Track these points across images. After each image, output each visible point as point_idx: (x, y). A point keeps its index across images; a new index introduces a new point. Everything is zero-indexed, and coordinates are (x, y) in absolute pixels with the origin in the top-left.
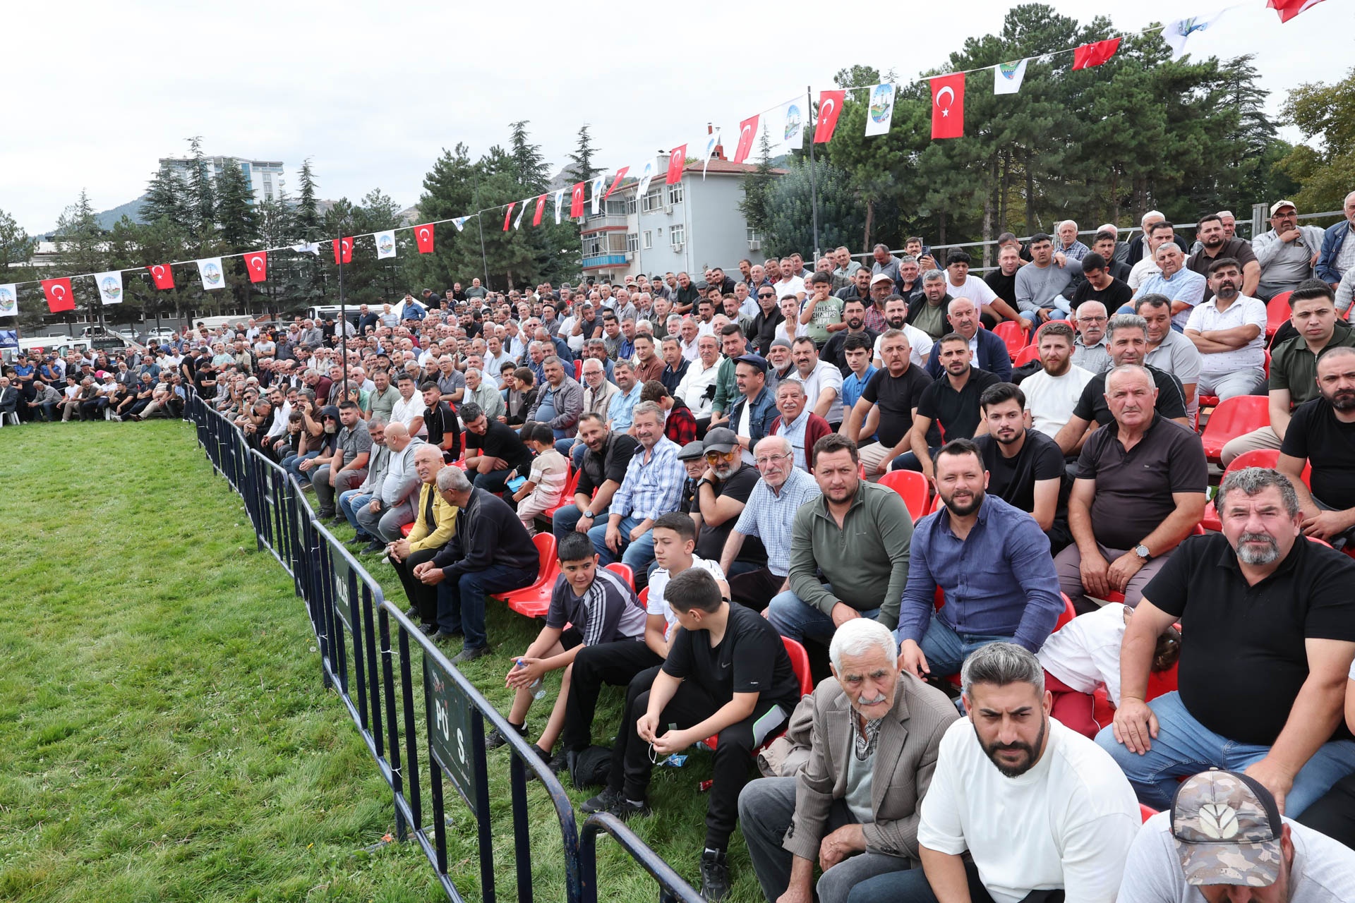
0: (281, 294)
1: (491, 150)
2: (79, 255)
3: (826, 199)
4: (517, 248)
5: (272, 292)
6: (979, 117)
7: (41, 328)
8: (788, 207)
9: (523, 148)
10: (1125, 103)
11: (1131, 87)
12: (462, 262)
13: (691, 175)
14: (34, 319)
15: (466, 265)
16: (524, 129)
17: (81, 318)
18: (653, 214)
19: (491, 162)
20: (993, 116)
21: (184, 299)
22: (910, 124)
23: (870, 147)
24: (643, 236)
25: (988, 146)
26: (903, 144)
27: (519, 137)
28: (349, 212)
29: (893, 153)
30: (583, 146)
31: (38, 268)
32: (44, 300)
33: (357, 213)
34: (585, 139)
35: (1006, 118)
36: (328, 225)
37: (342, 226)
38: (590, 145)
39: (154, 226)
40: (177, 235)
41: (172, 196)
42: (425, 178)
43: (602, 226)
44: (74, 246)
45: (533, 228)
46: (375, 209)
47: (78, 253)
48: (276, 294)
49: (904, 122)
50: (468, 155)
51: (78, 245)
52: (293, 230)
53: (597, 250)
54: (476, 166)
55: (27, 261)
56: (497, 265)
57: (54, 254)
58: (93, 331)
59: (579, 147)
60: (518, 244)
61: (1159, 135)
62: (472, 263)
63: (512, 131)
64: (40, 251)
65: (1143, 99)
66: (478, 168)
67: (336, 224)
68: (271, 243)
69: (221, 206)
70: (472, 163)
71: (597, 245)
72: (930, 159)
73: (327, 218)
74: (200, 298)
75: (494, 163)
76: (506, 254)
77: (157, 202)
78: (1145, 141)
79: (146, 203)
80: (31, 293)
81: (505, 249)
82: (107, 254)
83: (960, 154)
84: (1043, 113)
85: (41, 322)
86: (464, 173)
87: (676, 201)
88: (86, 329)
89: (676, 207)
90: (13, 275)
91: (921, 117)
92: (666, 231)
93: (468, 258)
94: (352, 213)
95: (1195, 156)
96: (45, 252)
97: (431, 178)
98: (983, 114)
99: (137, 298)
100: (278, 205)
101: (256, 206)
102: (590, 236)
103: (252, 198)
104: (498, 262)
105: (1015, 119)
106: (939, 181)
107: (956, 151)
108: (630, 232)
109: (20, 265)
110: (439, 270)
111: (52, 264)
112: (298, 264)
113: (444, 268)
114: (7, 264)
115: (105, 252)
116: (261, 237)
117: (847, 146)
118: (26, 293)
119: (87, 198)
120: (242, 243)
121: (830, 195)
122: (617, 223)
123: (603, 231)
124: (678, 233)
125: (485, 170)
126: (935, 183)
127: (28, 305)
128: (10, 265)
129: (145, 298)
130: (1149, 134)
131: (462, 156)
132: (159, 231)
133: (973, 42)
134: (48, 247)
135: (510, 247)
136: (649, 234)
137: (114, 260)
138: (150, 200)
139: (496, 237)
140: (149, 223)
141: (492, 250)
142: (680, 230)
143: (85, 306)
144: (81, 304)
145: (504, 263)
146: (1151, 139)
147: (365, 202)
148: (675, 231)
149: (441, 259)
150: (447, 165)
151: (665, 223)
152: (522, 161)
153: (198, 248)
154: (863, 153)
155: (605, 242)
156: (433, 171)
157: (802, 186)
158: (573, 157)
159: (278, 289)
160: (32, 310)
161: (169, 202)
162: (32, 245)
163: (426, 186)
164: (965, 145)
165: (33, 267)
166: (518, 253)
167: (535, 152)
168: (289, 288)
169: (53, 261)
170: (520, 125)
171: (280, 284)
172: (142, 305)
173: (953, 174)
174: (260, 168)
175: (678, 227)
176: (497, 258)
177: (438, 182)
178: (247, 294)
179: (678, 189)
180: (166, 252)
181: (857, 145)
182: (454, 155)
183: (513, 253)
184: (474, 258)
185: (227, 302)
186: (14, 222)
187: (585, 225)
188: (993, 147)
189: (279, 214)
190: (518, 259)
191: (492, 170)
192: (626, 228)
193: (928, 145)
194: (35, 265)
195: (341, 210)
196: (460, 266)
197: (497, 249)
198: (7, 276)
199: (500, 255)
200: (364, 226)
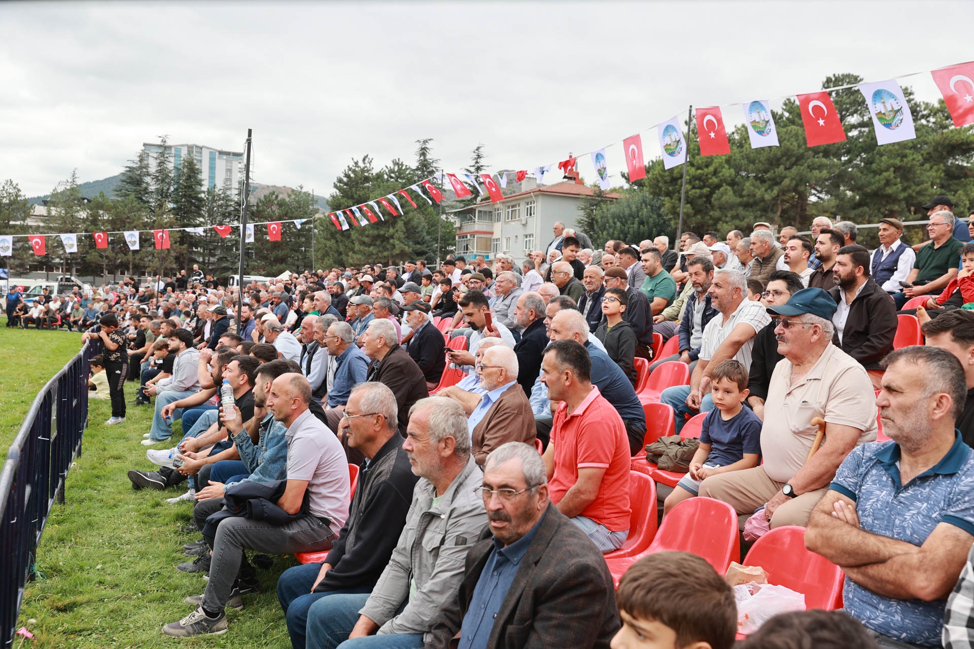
0: (213, 263)
1: (393, 162)
2: (63, 220)
3: (642, 223)
4: (397, 242)
5: (207, 261)
6: (767, 166)
7: (26, 274)
8: (610, 227)
9: (425, 160)
10: (897, 162)
11: (905, 148)
12: (352, 250)
13: (542, 194)
14: (21, 265)
15: (354, 252)
16: (428, 145)
17: (58, 269)
18: (513, 223)
19: (392, 171)
20: (778, 166)
21: (137, 261)
22: (711, 169)
23: (676, 184)
24: (504, 241)
25: (772, 190)
26: (704, 183)
27: (423, 152)
28: (276, 202)
29: (694, 190)
30: (477, 162)
31: (31, 227)
32: (31, 252)
33: (281, 204)
34: (479, 157)
35: (786, 169)
36: (258, 211)
37: (268, 213)
38: (482, 162)
39: (123, 202)
40: (139, 210)
41: (141, 179)
42: (335, 180)
43: (472, 230)
44: (60, 212)
45: (413, 227)
46: (298, 202)
47: (63, 218)
48: (209, 263)
49: (707, 166)
50: (373, 165)
51: (63, 212)
52: (230, 214)
53: (467, 250)
54: (377, 174)
55: (24, 220)
56: (380, 255)
57: (43, 216)
58: (64, 280)
59: (473, 163)
60: (399, 239)
61: (926, 190)
62: (360, 251)
63: (418, 146)
64: (35, 214)
65: (914, 159)
66: (379, 176)
67: (264, 211)
68: (212, 222)
69: (176, 190)
70: (375, 172)
71: (467, 245)
72: (722, 197)
73: (258, 206)
74: (149, 261)
75: (393, 172)
76: (388, 246)
77: (128, 183)
78: (914, 194)
79: (120, 184)
80: (23, 246)
81: (388, 242)
82: (84, 221)
83: (748, 195)
84: (820, 167)
85: (27, 269)
86: (367, 179)
87: (531, 215)
88: (60, 277)
89: (530, 220)
90: (12, 230)
91: (721, 164)
92: (521, 237)
93: (357, 247)
94: (278, 204)
95: (962, 209)
96: (38, 214)
97: (340, 181)
98: (771, 164)
99: (101, 256)
100: (220, 192)
101: (204, 192)
102: (463, 238)
103: (201, 185)
104: (382, 252)
105: (795, 170)
106: (729, 215)
107: (745, 193)
108: (495, 236)
109: (18, 223)
110: (336, 255)
111: (42, 224)
112: (230, 241)
113: (340, 254)
114: (9, 221)
115: (83, 219)
116: (203, 217)
117: (658, 181)
118: (19, 245)
119: (76, 176)
120: (189, 220)
121: (645, 220)
122: (485, 229)
123: (473, 234)
124: (530, 240)
125: (386, 177)
126: (726, 216)
127: (19, 255)
128: (11, 223)
129: (107, 257)
130: (918, 188)
131: (368, 165)
132: (126, 206)
133: (790, 102)
134: (40, 210)
135: (391, 241)
136: (508, 239)
137: (89, 225)
138: (123, 181)
139: (382, 232)
140: (119, 199)
141: (378, 243)
142: (531, 239)
143: (62, 259)
144: (58, 257)
145: (386, 254)
146: (919, 193)
147: (289, 196)
148: (528, 239)
149: (338, 246)
150: (354, 172)
151: (521, 232)
152: (423, 172)
153: (154, 221)
154: (671, 188)
155: (473, 243)
156: (342, 176)
157: (624, 210)
158: (468, 170)
159: (212, 259)
160: (21, 259)
161: (138, 184)
162: (29, 209)
163: (336, 186)
164: (752, 188)
165: (27, 225)
166: (397, 247)
167: (434, 165)
168: (220, 259)
169: (44, 221)
170: (425, 142)
171: (214, 255)
172: (105, 262)
173: (741, 211)
174: (225, 157)
175: (530, 235)
176: (381, 249)
177: (346, 184)
178: (186, 261)
179: (533, 205)
180: (129, 223)
181: (666, 182)
182: (361, 164)
183: (394, 246)
184: (362, 248)
185: (169, 266)
186: (19, 190)
187: (460, 228)
188: (775, 192)
189: (220, 200)
190: (397, 251)
191: (392, 178)
192: (492, 233)
193: (722, 186)
194: (30, 224)
195: (270, 201)
196: (350, 254)
197: (382, 242)
198: (8, 230)
199: (384, 247)
200: (286, 215)
